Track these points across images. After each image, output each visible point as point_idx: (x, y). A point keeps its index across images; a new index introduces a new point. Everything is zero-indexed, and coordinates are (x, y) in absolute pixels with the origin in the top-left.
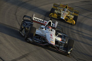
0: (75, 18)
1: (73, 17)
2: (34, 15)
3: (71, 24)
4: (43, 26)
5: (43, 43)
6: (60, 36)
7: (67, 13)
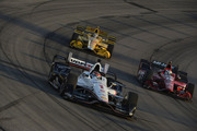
0: (110, 48)
1: (106, 46)
2: (71, 54)
3: (104, 57)
4: (86, 73)
5: (90, 100)
6: (114, 88)
7: (97, 41)
